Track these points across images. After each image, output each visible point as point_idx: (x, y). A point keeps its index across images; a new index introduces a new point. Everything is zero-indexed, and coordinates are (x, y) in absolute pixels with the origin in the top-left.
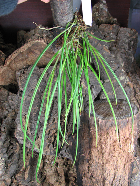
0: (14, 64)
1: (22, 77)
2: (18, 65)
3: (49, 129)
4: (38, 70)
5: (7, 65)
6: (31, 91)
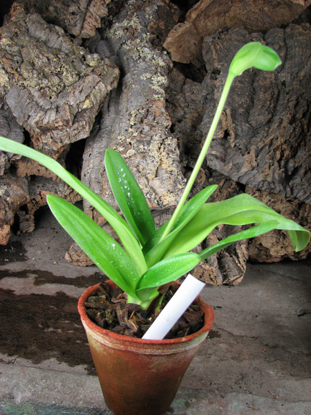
0: (202, 21)
1: (218, 44)
2: (209, 24)
3: (271, 137)
4: (247, 36)
5: (191, 21)
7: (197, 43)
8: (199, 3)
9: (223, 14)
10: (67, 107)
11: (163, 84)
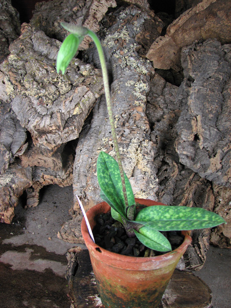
0: (180, 35)
1: (193, 55)
2: (186, 37)
4: (220, 47)
5: (170, 35)
6: (208, 79)
7: (176, 52)
8: (177, 20)
9: (198, 28)
10: (59, 115)
11: (145, 90)
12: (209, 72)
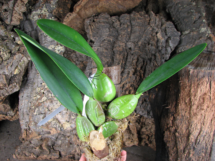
0: (83, 11)
1: (92, 25)
2: (87, 12)
3: (123, 83)
4: (109, 18)
5: (76, 12)
6: (103, 41)
7: (81, 22)
8: (80, 2)
9: (95, 6)
10: (4, 76)
11: (62, 51)
12: (104, 36)
